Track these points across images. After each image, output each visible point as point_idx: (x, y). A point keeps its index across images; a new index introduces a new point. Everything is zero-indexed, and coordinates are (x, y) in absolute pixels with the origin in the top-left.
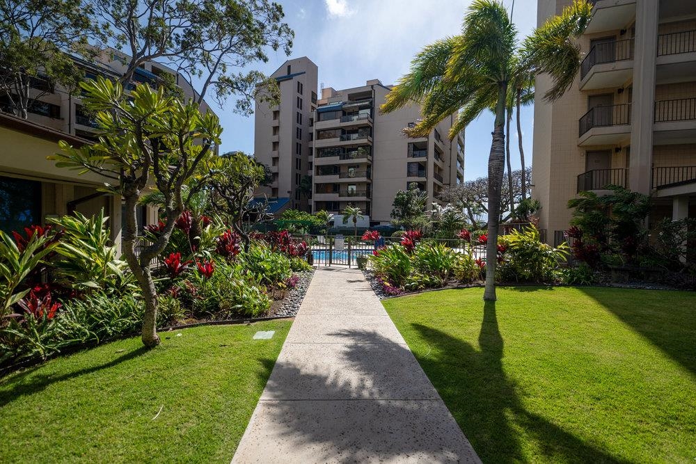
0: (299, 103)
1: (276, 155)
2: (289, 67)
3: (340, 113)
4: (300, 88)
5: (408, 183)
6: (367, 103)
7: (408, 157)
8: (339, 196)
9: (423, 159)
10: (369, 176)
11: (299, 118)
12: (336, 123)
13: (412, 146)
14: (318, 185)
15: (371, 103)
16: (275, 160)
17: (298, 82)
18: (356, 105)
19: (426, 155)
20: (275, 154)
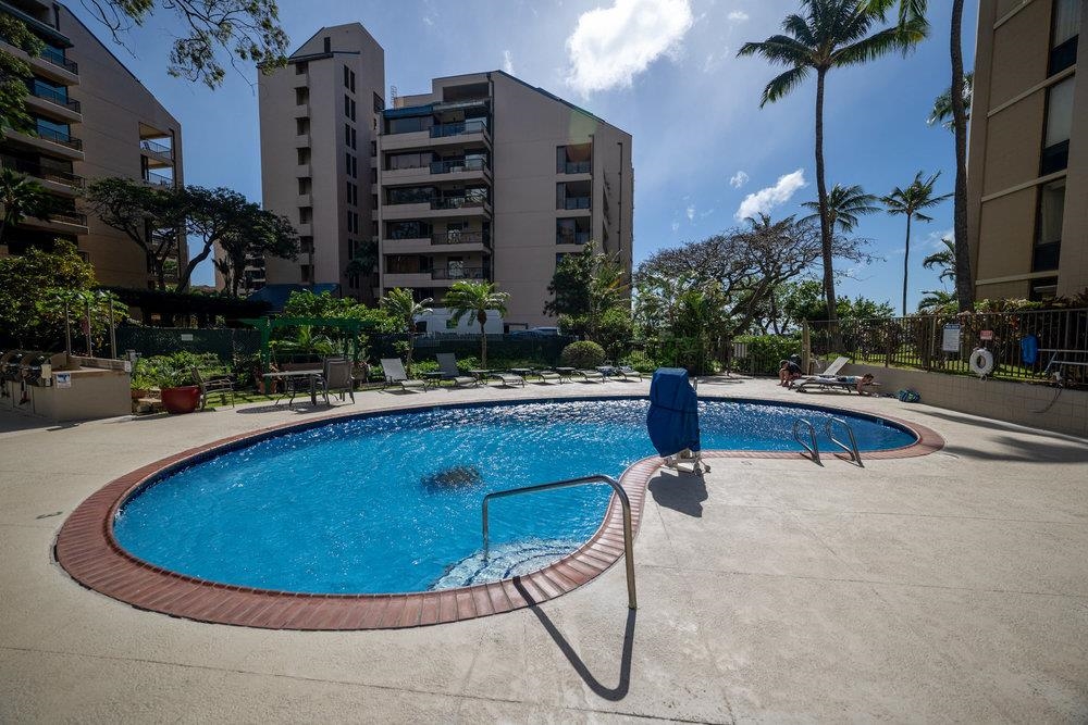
0: (350, 108)
1: (306, 204)
2: (327, 41)
3: (430, 121)
4: (349, 79)
5: (559, 255)
6: (480, 103)
7: (557, 208)
8: (433, 279)
9: (584, 212)
10: (487, 240)
11: (350, 136)
12: (422, 138)
13: (563, 188)
14: (390, 258)
15: (488, 103)
16: (306, 213)
17: (346, 69)
18: (459, 106)
19: (590, 206)
20: (305, 201)
